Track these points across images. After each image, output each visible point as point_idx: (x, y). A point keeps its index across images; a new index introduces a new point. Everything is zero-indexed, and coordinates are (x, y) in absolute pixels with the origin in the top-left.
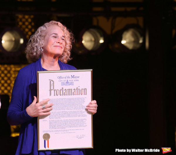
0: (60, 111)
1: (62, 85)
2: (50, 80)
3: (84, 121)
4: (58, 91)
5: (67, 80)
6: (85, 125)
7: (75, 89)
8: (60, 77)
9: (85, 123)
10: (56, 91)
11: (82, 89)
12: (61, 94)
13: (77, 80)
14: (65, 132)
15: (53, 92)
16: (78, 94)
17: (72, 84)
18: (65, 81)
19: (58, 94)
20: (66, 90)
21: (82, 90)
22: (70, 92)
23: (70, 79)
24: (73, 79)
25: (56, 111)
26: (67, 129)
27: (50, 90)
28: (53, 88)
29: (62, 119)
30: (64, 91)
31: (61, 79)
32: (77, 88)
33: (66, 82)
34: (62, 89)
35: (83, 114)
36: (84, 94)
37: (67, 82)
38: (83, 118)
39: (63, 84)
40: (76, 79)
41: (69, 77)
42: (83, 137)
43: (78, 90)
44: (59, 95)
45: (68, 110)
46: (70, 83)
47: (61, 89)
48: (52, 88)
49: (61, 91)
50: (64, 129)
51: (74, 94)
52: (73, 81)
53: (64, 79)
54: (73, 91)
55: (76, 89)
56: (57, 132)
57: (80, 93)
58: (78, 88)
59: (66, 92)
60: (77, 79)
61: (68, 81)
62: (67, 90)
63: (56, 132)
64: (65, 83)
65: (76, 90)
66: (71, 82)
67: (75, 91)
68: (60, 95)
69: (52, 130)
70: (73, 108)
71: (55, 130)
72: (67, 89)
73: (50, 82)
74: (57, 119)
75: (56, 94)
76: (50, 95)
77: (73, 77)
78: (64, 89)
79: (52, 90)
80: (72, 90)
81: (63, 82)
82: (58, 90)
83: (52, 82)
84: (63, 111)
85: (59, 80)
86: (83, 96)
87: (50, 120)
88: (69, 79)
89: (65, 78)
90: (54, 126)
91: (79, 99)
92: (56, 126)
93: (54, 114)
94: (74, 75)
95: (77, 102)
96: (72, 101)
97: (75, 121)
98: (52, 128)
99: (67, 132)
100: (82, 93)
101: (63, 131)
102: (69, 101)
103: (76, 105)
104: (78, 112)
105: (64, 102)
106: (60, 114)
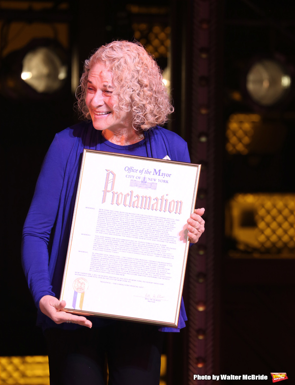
0: (118, 237)
1: (131, 185)
2: (107, 171)
3: (166, 267)
4: (120, 196)
5: (144, 178)
6: (167, 275)
7: (157, 199)
8: (130, 169)
9: (168, 271)
10: (116, 195)
11: (173, 201)
12: (128, 203)
13: (164, 181)
14: (122, 282)
15: (109, 196)
16: (163, 209)
17: (153, 186)
18: (139, 178)
19: (120, 202)
20: (138, 196)
21: (173, 203)
22: (146, 202)
23: (151, 176)
24: (157, 177)
25: (110, 236)
26: (127, 276)
27: (105, 192)
28: (112, 189)
29: (121, 255)
30: (134, 199)
31: (132, 174)
32: (162, 197)
33: (141, 180)
34: (130, 193)
36: (175, 211)
37: (144, 182)
38: (166, 260)
39: (134, 183)
40: (164, 179)
41: (148, 172)
42: (160, 301)
43: (164, 201)
44: (122, 205)
45: (136, 240)
46: (149, 183)
47: (128, 194)
48: (109, 188)
49: (128, 198)
50: (122, 277)
51: (155, 208)
52: (157, 181)
53: (138, 174)
54: (153, 202)
55: (159, 197)
56: (105, 280)
57: (167, 209)
58: (165, 197)
59: (138, 200)
60: (166, 178)
61: (147, 180)
62: (141, 198)
63: (102, 280)
64: (139, 182)
65: (160, 201)
66: (151, 182)
67: (157, 203)
68: (125, 205)
69: (95, 273)
70: (149, 236)
71: (102, 274)
72: (140, 195)
73: (108, 175)
74: (108, 253)
75: (115, 202)
76: (104, 201)
77: (158, 174)
78: (134, 194)
79: (109, 192)
80: (152, 200)
81: (135, 179)
82: (121, 193)
83: (111, 176)
84: (125, 238)
85: (126, 173)
86: (173, 216)
87: (95, 252)
88: (147, 176)
89: (141, 172)
90: (100, 267)
91: (163, 219)
92: (106, 268)
93: (105, 242)
94: (160, 170)
95: (157, 226)
96: (148, 223)
97: (147, 264)
98: (95, 270)
99: (127, 283)
100: (172, 209)
101: (119, 279)
102: (142, 220)
103: (156, 232)
104: (157, 246)
105: (130, 220)
106: (119, 244)
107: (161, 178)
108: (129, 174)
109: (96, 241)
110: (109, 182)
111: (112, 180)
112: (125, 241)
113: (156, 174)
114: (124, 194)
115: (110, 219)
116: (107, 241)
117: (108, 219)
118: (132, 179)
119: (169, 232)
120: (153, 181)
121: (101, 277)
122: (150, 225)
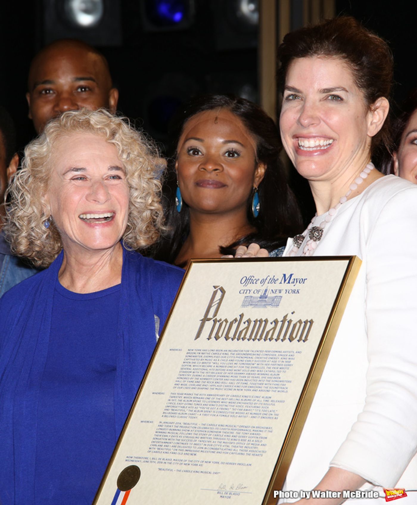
0: (203, 392)
1: (244, 305)
2: (215, 287)
3: (263, 435)
4: (224, 324)
5: (266, 291)
6: (260, 448)
7: (276, 322)
8: (248, 280)
9: (264, 441)
10: (218, 324)
11: (300, 321)
12: (231, 334)
13: (294, 292)
14: (190, 468)
15: (209, 325)
16: (281, 337)
17: (275, 302)
18: (258, 291)
19: (220, 334)
20: (249, 321)
21: (298, 325)
22: (259, 328)
23: (276, 286)
24: (285, 286)
25: (191, 391)
26: (200, 457)
27: (206, 319)
28: (215, 315)
29: (201, 420)
30: (243, 326)
31: (250, 286)
32: (285, 317)
33: (259, 295)
34: (239, 318)
35: (271, 408)
36: (298, 338)
37: (264, 297)
38: (264, 423)
39: (247, 302)
40: (293, 288)
41: (274, 281)
42: (238, 494)
43: (286, 324)
44: (222, 339)
45: (228, 393)
46: (270, 298)
47: (236, 320)
48: (210, 315)
49: (235, 326)
50: (192, 458)
51: (269, 337)
52: (283, 293)
53: (258, 286)
54: (269, 326)
55: (280, 319)
56: (166, 466)
57: (288, 336)
58: (289, 317)
59: (248, 327)
60: (298, 286)
61: (268, 293)
62: (252, 324)
63: (162, 466)
64: (257, 298)
65: (280, 324)
66: (274, 295)
67: (274, 328)
68: (227, 338)
69: (154, 455)
70: (248, 385)
71: (165, 456)
72: (253, 319)
73: (215, 293)
74: (182, 421)
75: (213, 335)
77: (287, 281)
78: (245, 319)
79: (209, 320)
80: (269, 323)
81: (252, 294)
82: (226, 320)
83: (218, 295)
84: (213, 392)
85: (241, 287)
86: (294, 345)
87: (164, 420)
88: (272, 287)
89: (263, 281)
90: (164, 444)
91: (277, 354)
92: (172, 445)
93: (182, 402)
94: (291, 275)
95: (266, 367)
96: (253, 362)
97: (235, 432)
98: (156, 450)
99: (198, 468)
100: (294, 336)
101: (186, 463)
102: (245, 359)
103: (261, 376)
104: (257, 399)
105: (228, 362)
106: (201, 403)
107: (290, 287)
108: (245, 288)
109: (171, 402)
110: (213, 304)
111: (218, 302)
112: (211, 397)
113: (285, 281)
114: (230, 321)
115: (200, 363)
116: (186, 399)
117: (196, 364)
118: (248, 295)
119: (281, 375)
120: (278, 294)
121: (161, 461)
122: (255, 365)
